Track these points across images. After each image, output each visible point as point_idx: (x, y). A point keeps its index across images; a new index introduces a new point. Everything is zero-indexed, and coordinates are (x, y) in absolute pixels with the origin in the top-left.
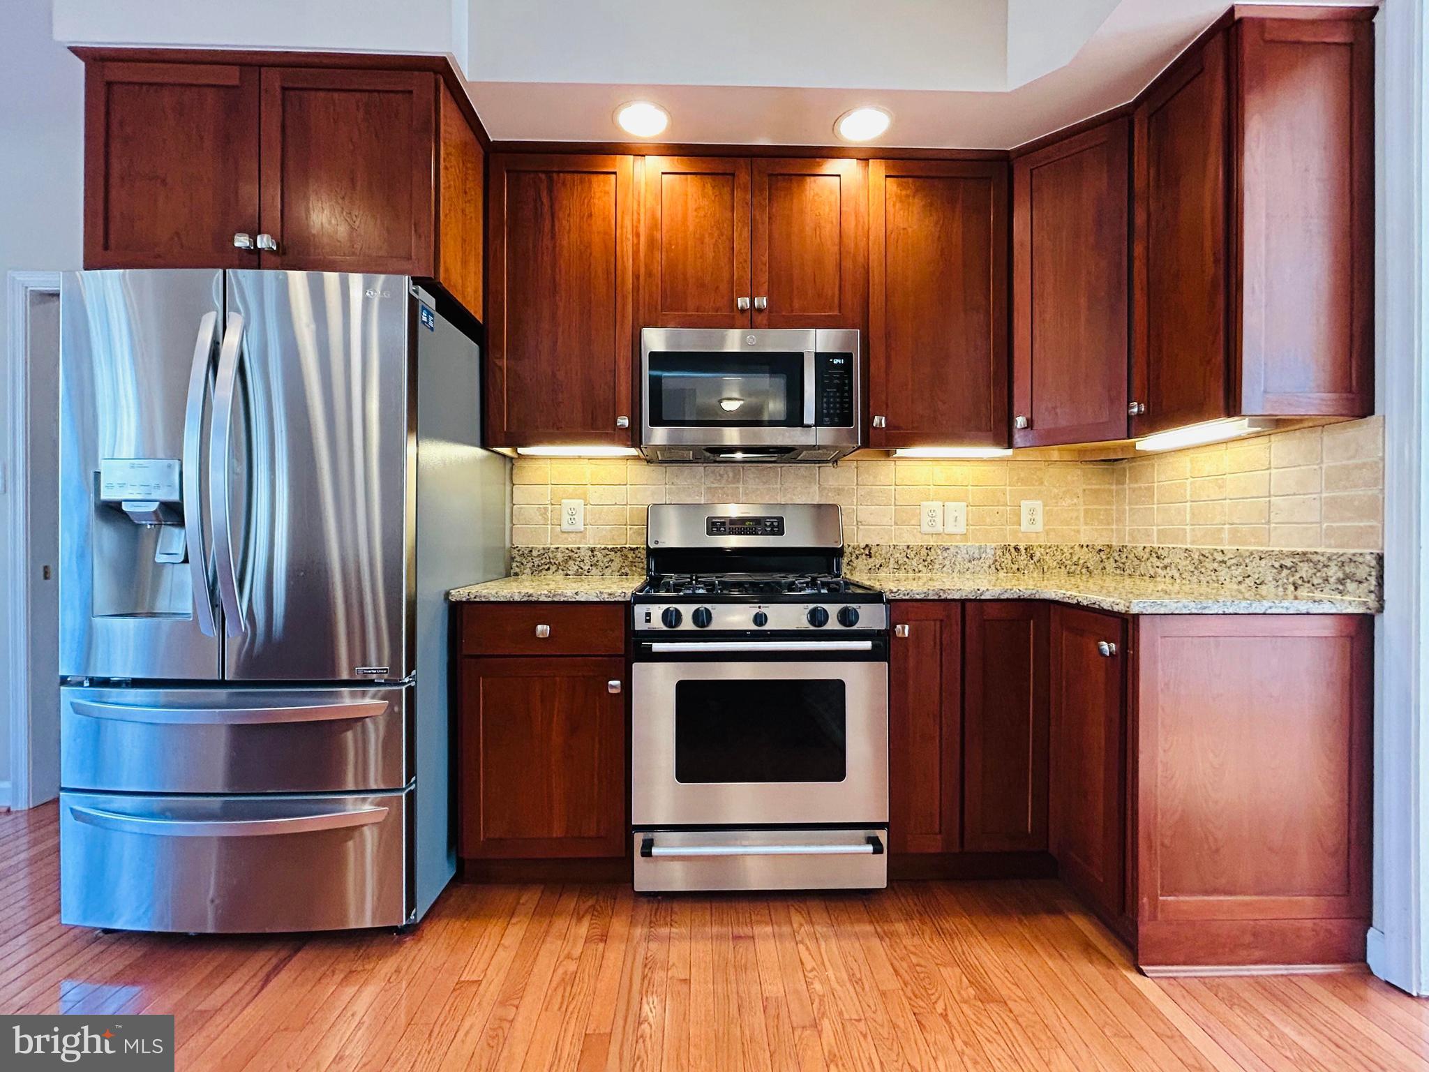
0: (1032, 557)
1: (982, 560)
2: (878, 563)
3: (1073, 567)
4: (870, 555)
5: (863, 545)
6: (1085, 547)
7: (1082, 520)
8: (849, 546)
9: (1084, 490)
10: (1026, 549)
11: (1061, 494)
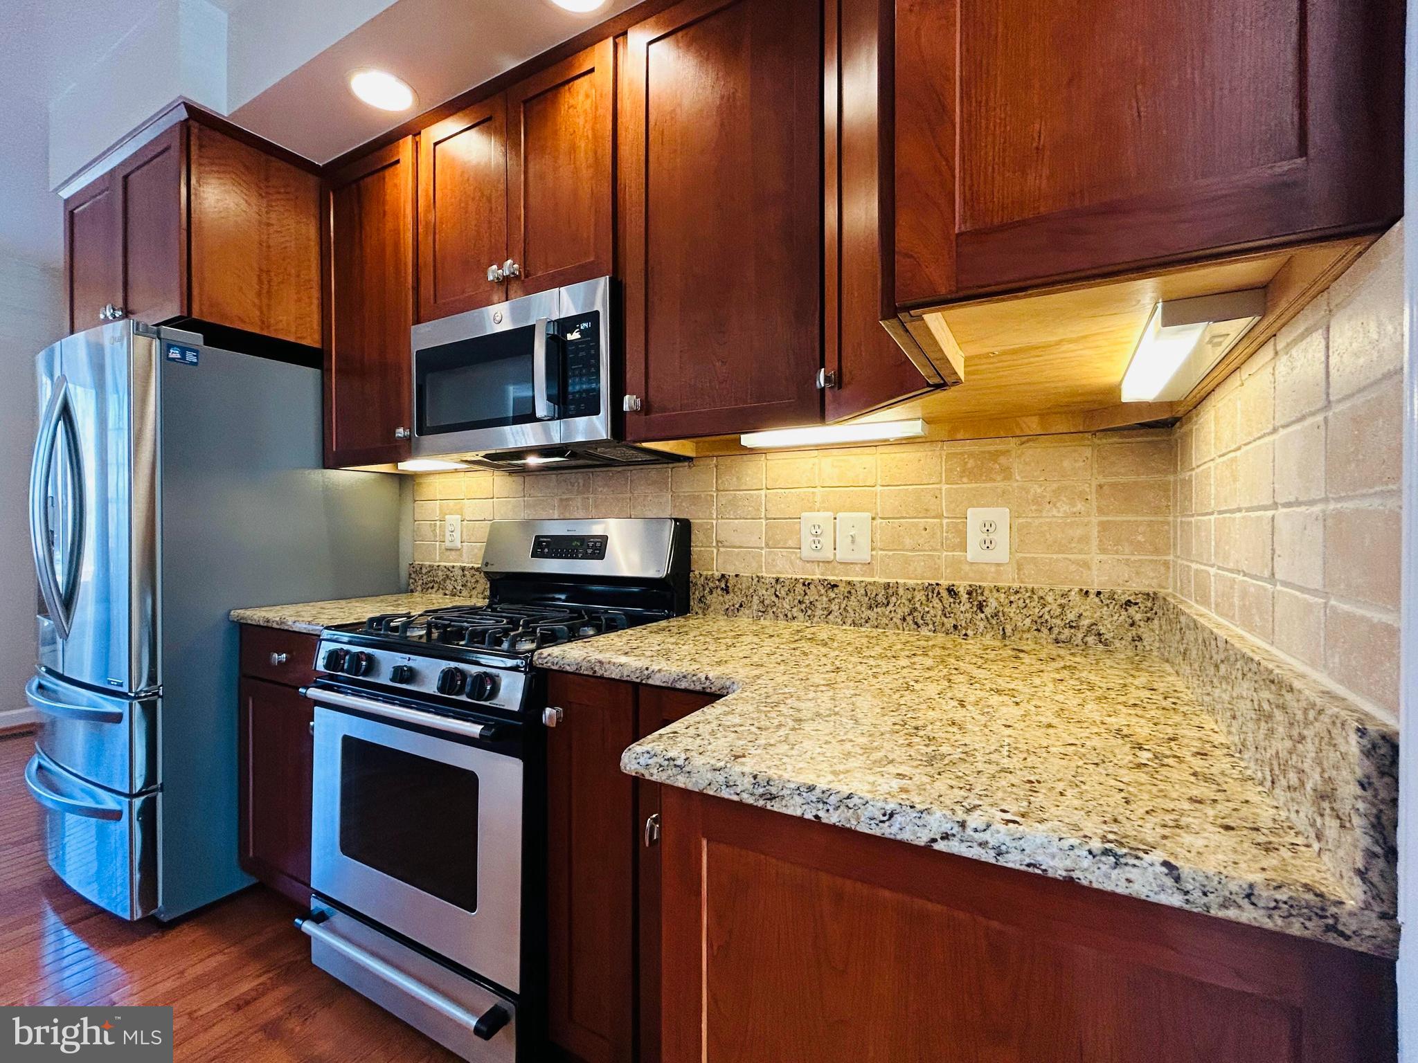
0: (981, 607)
1: (890, 607)
2: (737, 600)
3: (1067, 632)
4: (726, 590)
5: (717, 574)
6: (1092, 596)
7: (1095, 543)
8: (701, 575)
9: (1101, 486)
10: (969, 593)
11: (1048, 496)
